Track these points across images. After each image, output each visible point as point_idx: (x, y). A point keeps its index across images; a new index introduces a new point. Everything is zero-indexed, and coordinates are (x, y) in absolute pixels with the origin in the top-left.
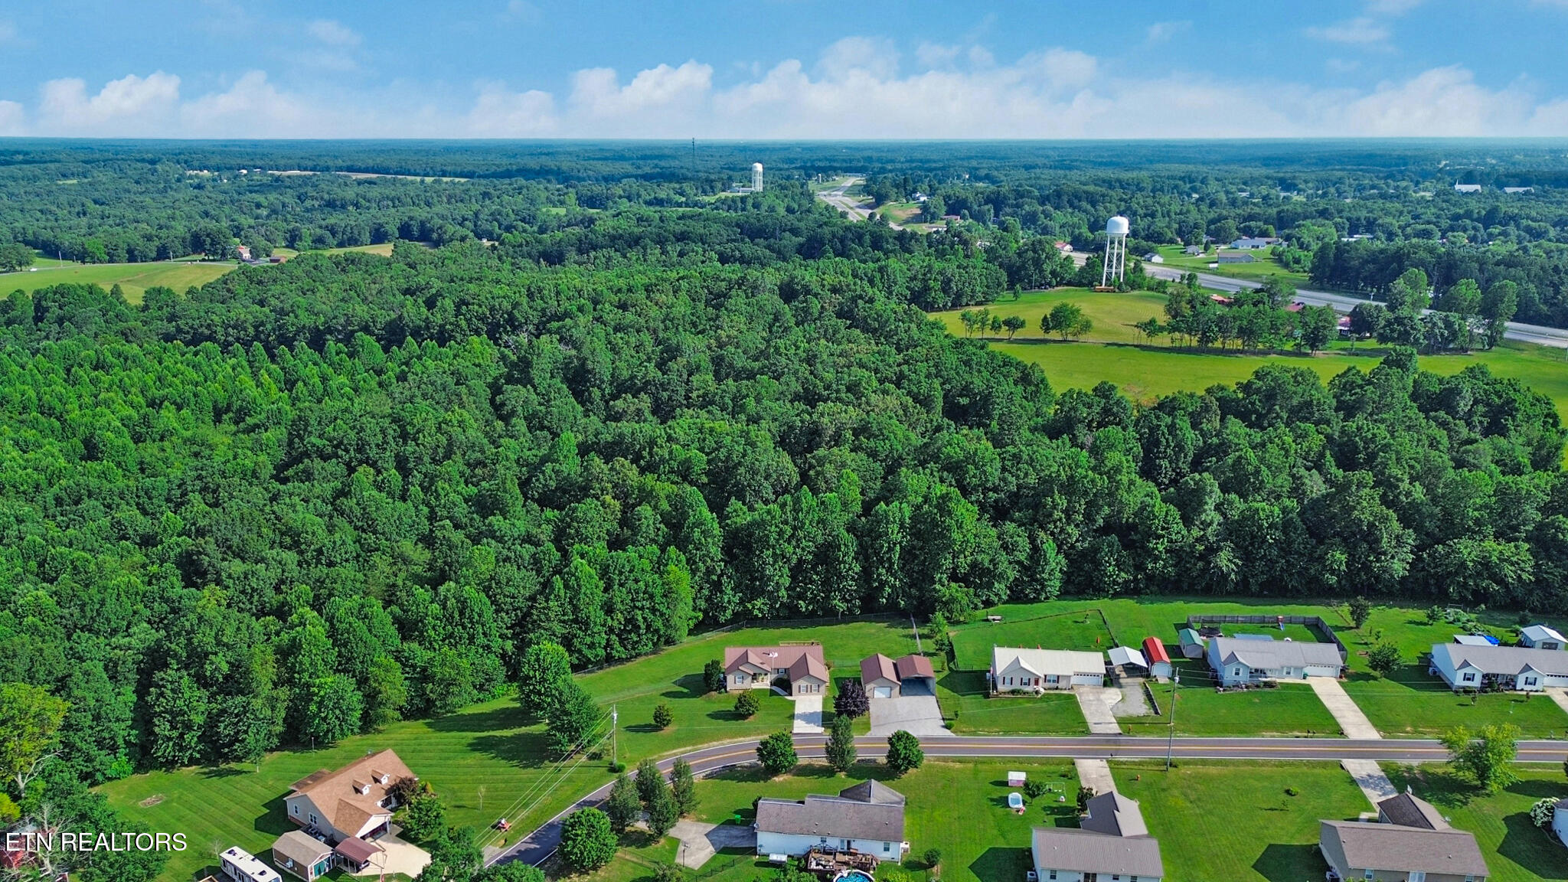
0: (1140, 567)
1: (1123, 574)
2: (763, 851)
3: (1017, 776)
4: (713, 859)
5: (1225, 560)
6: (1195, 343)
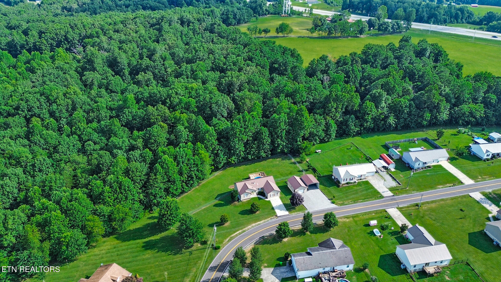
0: (361, 125)
1: (357, 129)
2: (300, 277)
3: (373, 222)
5: (392, 120)
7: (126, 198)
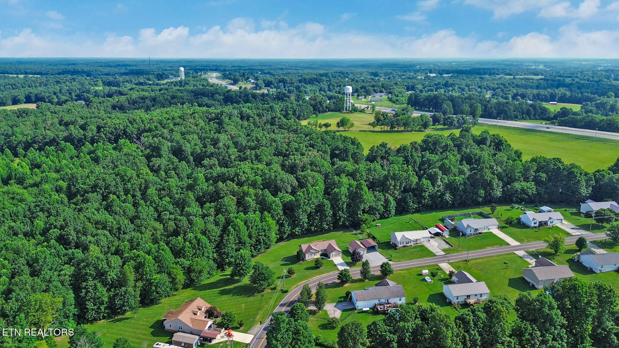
0: (420, 203)
1: (415, 205)
2: (359, 308)
3: (425, 271)
4: (342, 314)
5: (448, 197)
6: (389, 129)
7: (203, 254)
